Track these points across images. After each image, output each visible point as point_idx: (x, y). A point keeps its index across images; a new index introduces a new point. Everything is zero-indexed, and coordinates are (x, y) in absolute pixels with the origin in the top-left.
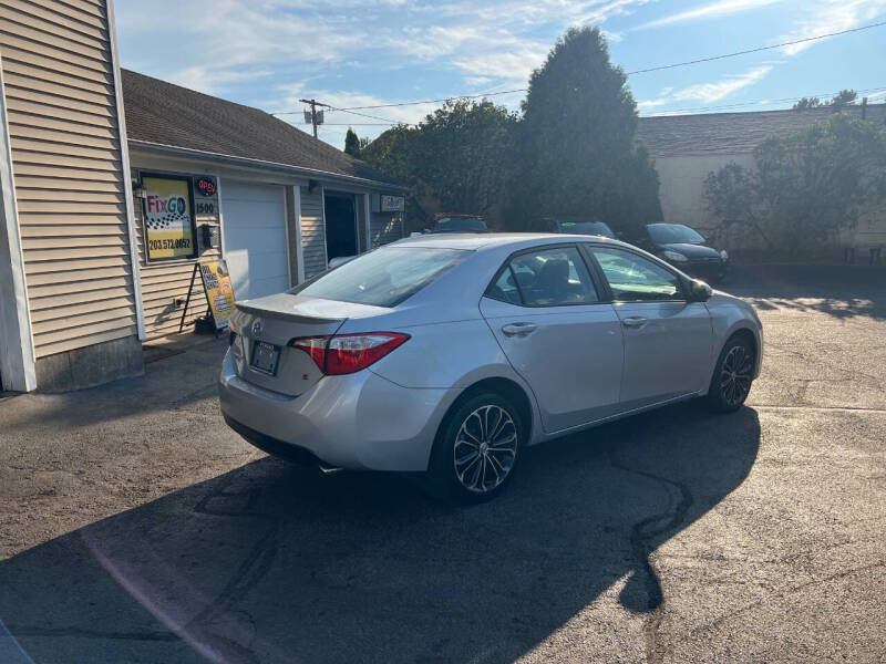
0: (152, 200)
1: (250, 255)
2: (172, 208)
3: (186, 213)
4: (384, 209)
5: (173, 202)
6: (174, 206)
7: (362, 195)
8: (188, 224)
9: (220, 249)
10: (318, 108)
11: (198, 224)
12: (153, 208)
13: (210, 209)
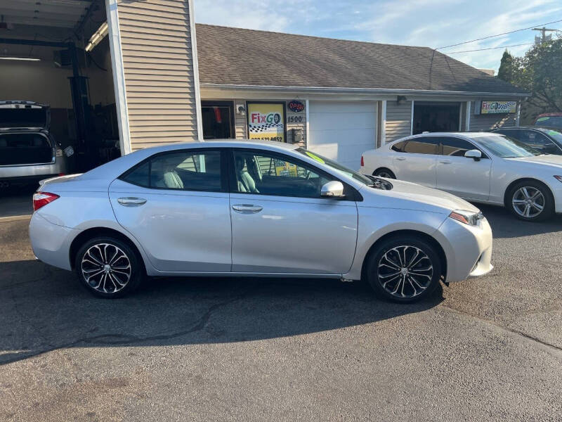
0: (255, 116)
1: (339, 146)
2: (270, 120)
3: (281, 122)
4: (483, 112)
5: (271, 116)
6: (272, 119)
7: (465, 103)
8: (282, 129)
9: (305, 143)
10: (547, 33)
11: (288, 129)
12: (256, 120)
13: (299, 120)
